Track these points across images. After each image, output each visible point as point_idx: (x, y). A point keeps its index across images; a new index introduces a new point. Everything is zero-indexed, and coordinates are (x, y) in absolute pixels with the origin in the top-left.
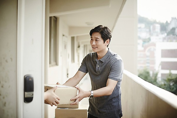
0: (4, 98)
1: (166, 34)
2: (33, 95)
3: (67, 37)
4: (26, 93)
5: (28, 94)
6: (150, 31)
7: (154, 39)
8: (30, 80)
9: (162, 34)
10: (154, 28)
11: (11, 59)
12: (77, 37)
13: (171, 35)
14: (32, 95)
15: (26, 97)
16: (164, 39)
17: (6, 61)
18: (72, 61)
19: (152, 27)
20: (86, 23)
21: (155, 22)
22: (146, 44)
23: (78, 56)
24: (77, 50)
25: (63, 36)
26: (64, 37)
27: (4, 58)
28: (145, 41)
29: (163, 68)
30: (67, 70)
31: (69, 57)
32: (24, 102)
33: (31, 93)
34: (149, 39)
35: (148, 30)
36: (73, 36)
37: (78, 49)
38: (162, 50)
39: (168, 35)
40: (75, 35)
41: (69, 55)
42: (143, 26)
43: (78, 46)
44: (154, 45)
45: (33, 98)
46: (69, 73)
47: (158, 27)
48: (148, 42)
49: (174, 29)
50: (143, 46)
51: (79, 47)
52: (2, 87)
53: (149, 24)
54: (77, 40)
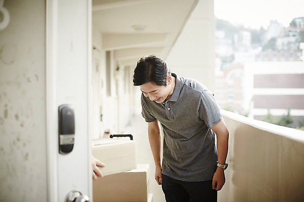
0: (24, 145)
1: (260, 49)
2: (73, 139)
3: (99, 51)
4: (62, 136)
5: (65, 139)
6: (233, 43)
7: (239, 57)
8: (69, 113)
9: (254, 48)
10: (240, 39)
11: (37, 76)
12: (115, 51)
13: (270, 51)
14: (71, 140)
15: (61, 143)
16: (258, 56)
17: (29, 80)
18: (107, 93)
19: (236, 37)
20: (133, 26)
21: (242, 28)
22: (228, 65)
23: (117, 85)
24: (115, 75)
25: (94, 48)
26: (95, 51)
27: (24, 75)
28: (224, 61)
29: (256, 107)
30: (101, 108)
31: (102, 86)
32: (59, 152)
33: (70, 136)
34: (233, 57)
35: (230, 42)
36: (108, 49)
37: (117, 72)
38: (255, 76)
39: (263, 50)
40: (111, 49)
41: (102, 83)
42: (221, 34)
43: (116, 67)
44: (242, 67)
45: (73, 145)
46: (103, 113)
47: (247, 36)
48: (231, 61)
49: (273, 40)
50: (222, 69)
51: (118, 69)
52: (22, 125)
53: (232, 31)
54: (114, 58)
